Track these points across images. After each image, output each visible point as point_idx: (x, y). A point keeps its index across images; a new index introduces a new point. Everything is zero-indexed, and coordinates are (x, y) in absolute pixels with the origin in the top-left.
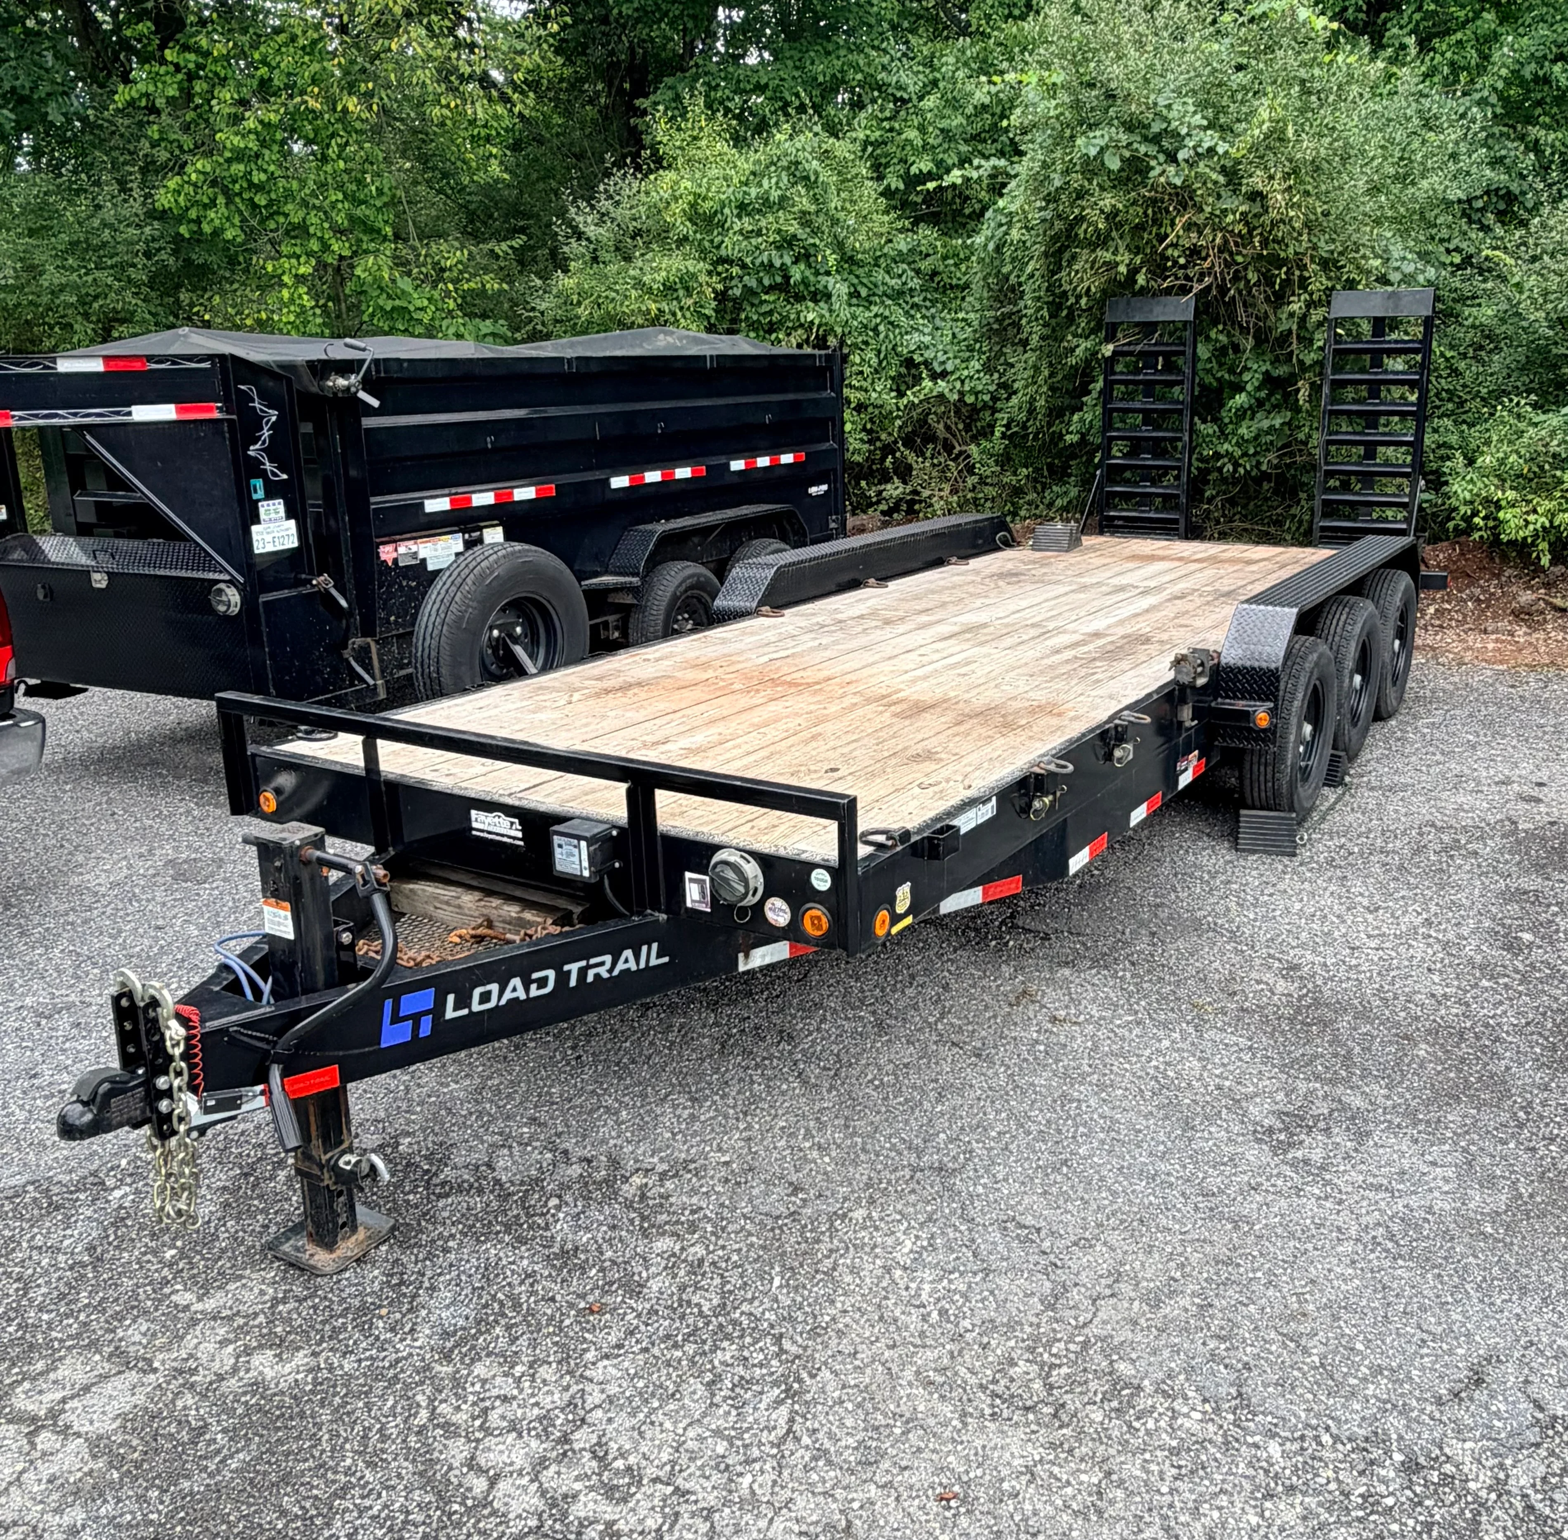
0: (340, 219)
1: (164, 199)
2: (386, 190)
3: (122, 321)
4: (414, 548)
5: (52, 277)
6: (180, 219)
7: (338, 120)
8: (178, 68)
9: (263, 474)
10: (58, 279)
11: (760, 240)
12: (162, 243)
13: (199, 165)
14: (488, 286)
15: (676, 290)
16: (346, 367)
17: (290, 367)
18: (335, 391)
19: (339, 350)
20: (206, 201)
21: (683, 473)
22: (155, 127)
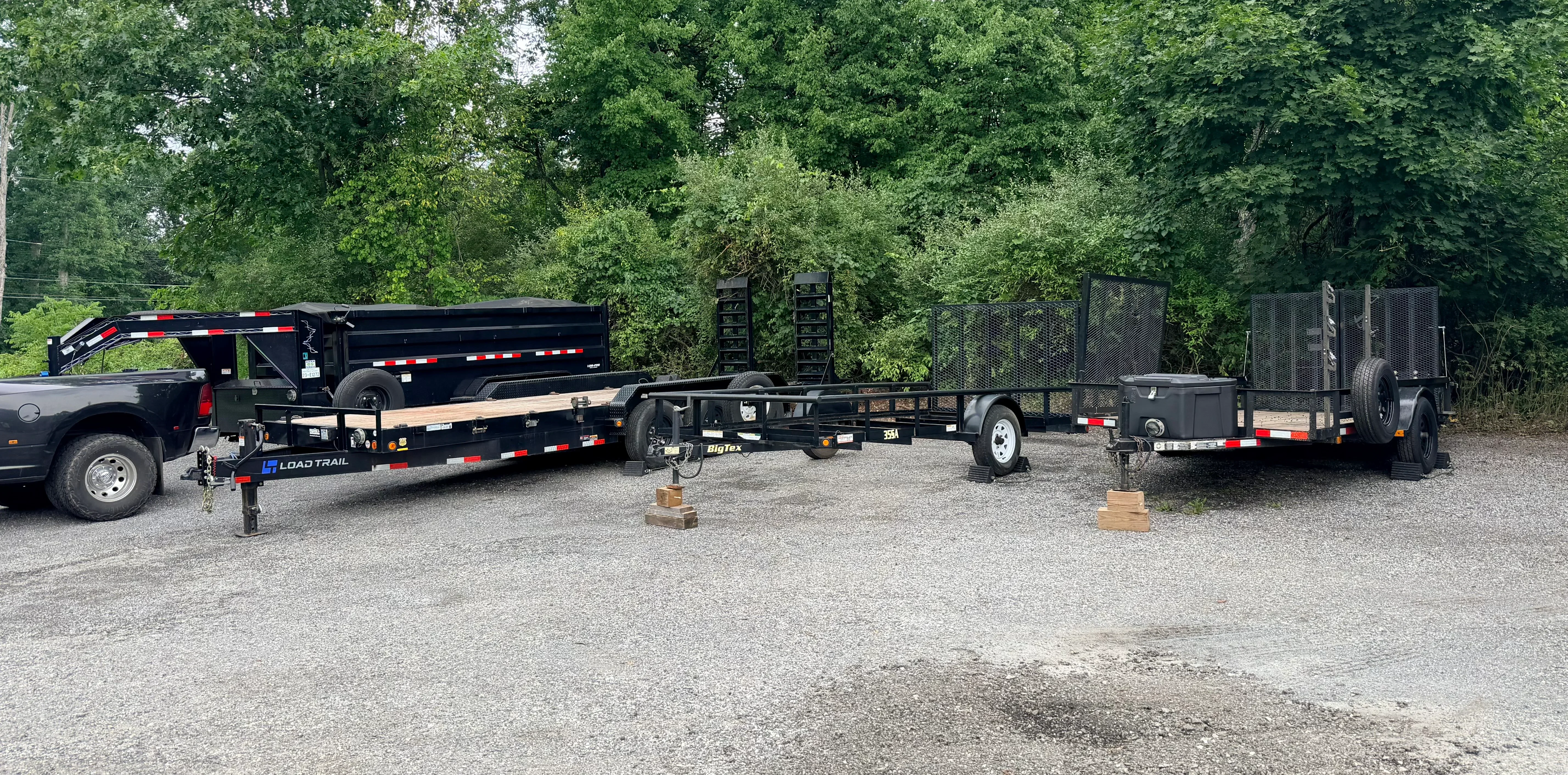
2: (447, 238)
6: (349, 253)
9: (308, 351)
12: (339, 265)
13: (358, 230)
16: (341, 314)
17: (322, 314)
18: (337, 322)
19: (339, 308)
20: (360, 246)
21: (508, 356)
22: (341, 214)
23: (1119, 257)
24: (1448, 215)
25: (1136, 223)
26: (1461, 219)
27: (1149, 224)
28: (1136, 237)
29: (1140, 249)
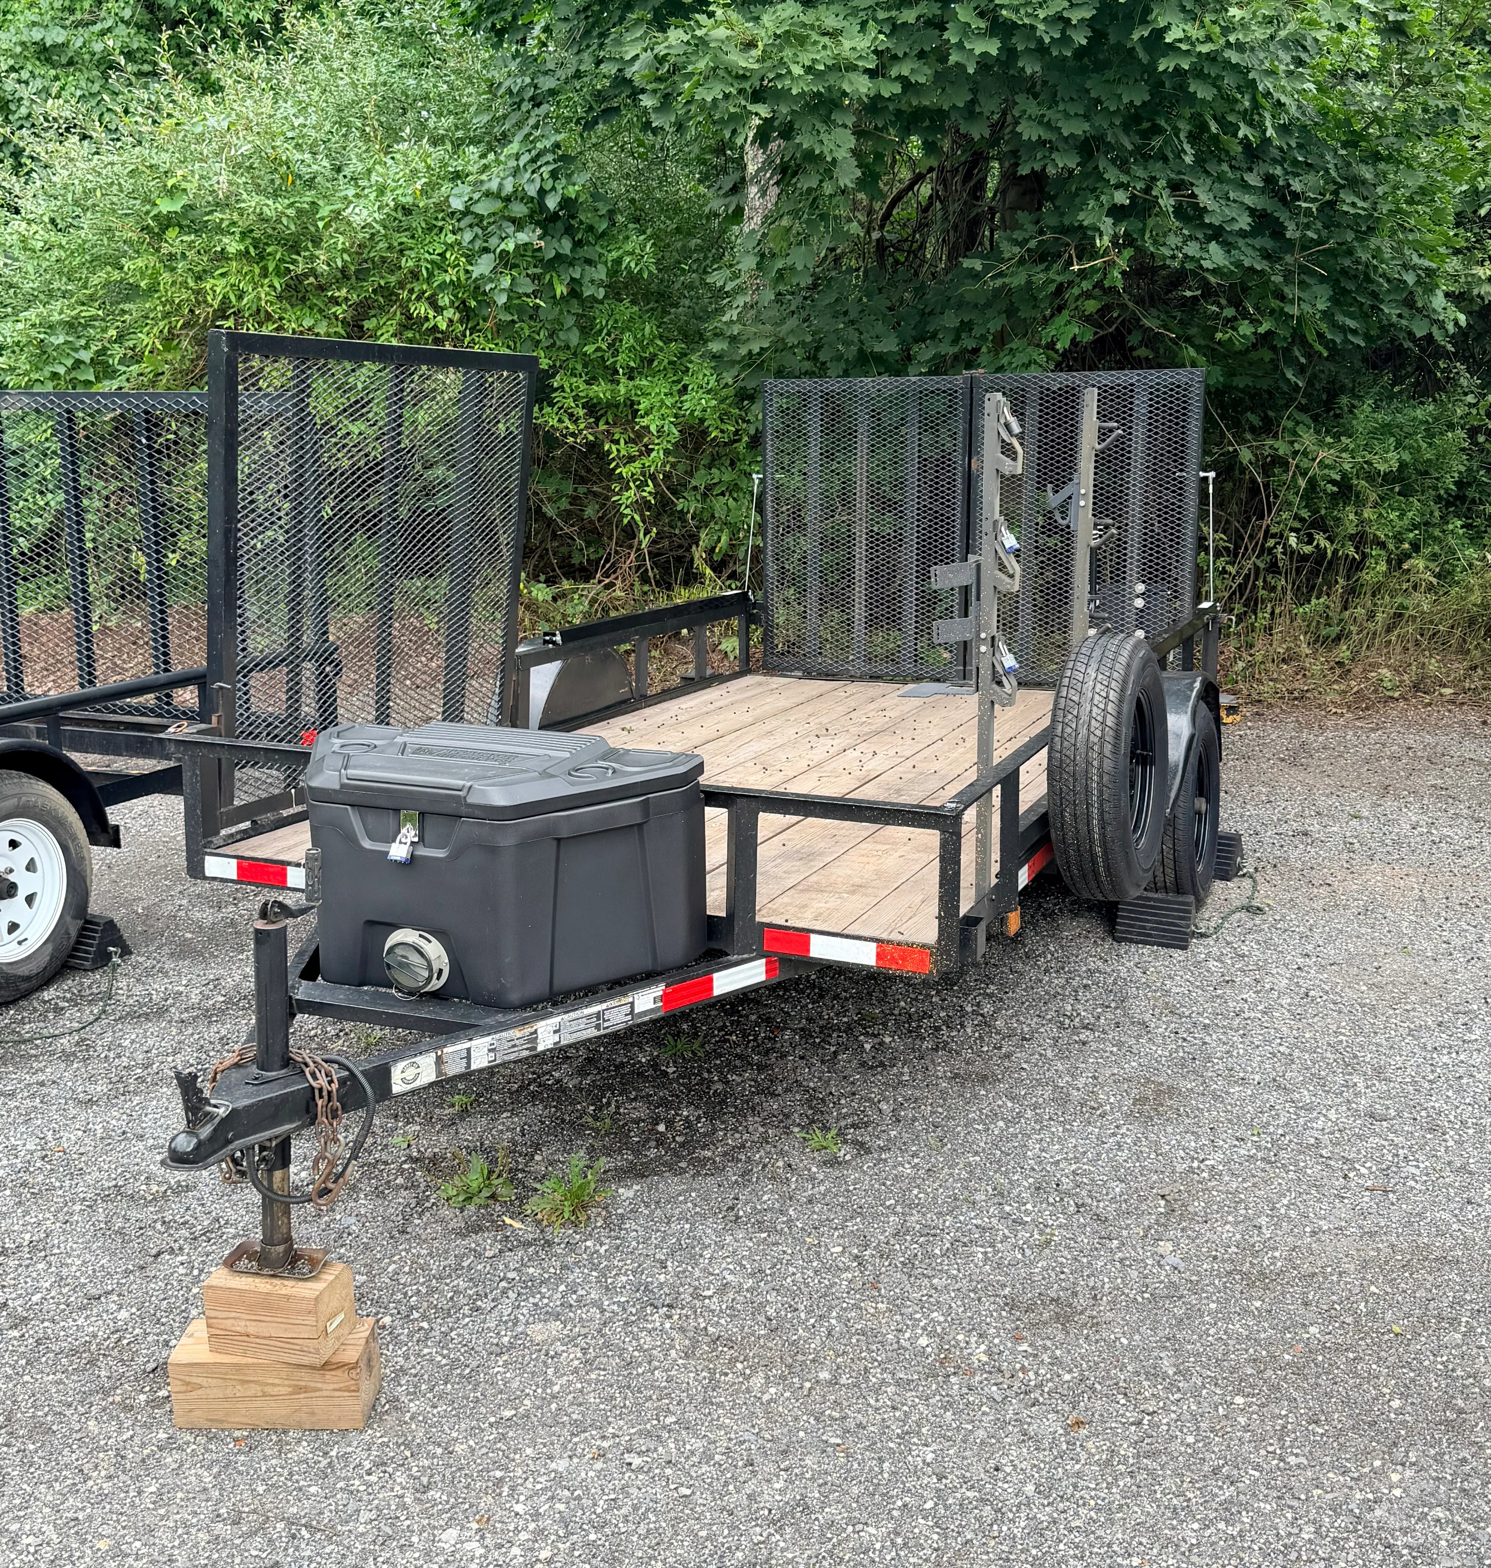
23: (441, 265)
24: (1220, 179)
25: (486, 168)
26: (1245, 186)
27: (516, 172)
28: (481, 208)
29: (493, 241)
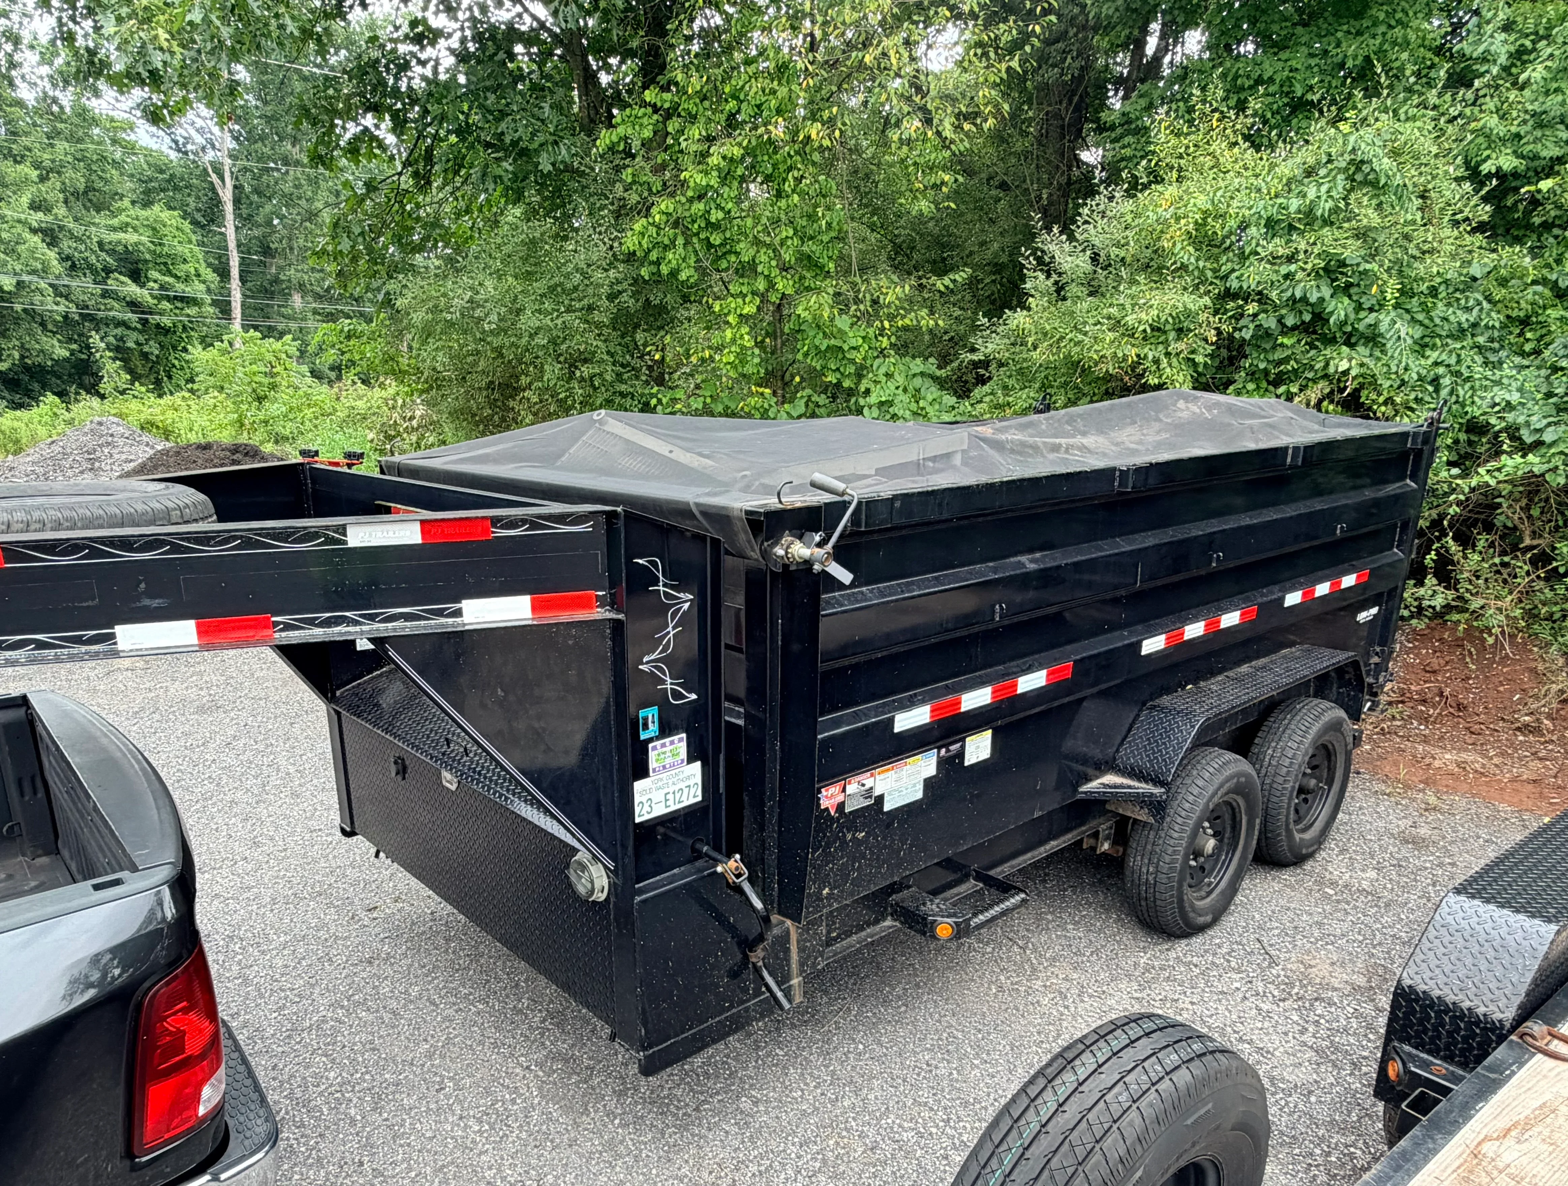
0: (787, 256)
1: (631, 242)
2: (834, 224)
3: (585, 361)
4: (869, 783)
5: (529, 321)
6: (643, 261)
7: (797, 153)
8: (656, 109)
9: (659, 698)
10: (534, 323)
11: (1293, 267)
12: (625, 285)
13: (663, 207)
14: (923, 322)
15: (1165, 332)
18: (787, 562)
20: (667, 242)
21: (1230, 619)
22: (630, 170)
